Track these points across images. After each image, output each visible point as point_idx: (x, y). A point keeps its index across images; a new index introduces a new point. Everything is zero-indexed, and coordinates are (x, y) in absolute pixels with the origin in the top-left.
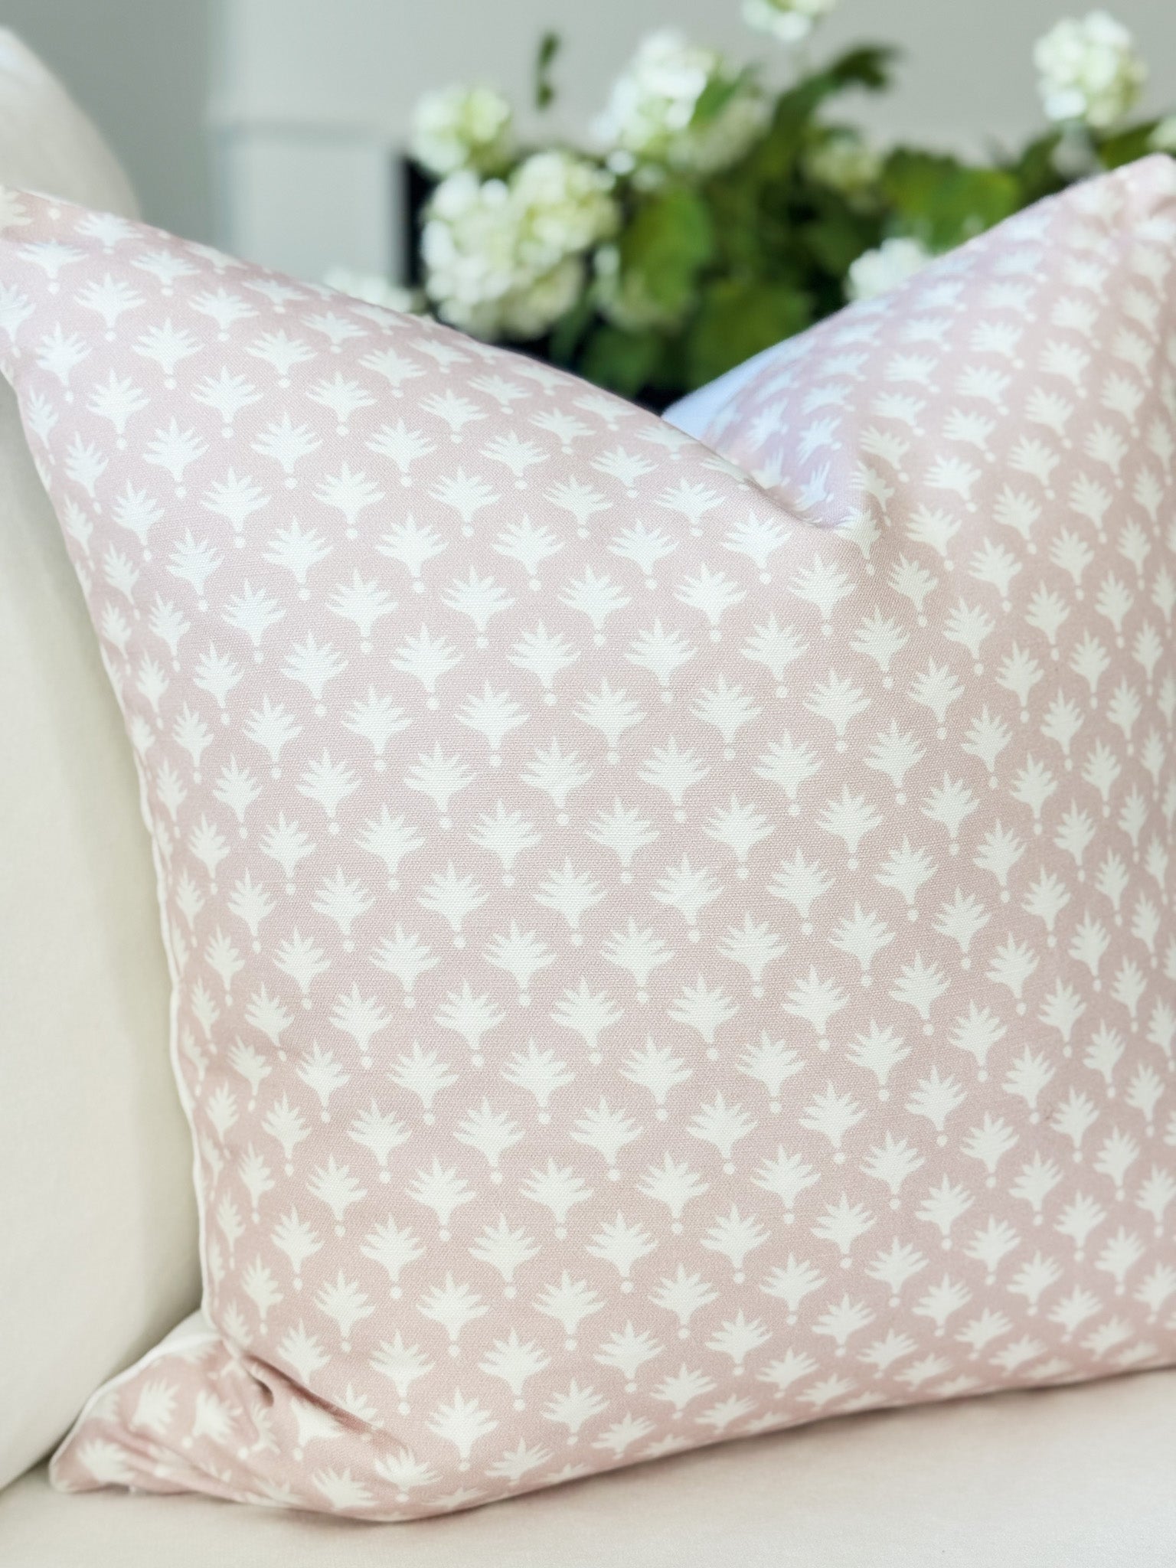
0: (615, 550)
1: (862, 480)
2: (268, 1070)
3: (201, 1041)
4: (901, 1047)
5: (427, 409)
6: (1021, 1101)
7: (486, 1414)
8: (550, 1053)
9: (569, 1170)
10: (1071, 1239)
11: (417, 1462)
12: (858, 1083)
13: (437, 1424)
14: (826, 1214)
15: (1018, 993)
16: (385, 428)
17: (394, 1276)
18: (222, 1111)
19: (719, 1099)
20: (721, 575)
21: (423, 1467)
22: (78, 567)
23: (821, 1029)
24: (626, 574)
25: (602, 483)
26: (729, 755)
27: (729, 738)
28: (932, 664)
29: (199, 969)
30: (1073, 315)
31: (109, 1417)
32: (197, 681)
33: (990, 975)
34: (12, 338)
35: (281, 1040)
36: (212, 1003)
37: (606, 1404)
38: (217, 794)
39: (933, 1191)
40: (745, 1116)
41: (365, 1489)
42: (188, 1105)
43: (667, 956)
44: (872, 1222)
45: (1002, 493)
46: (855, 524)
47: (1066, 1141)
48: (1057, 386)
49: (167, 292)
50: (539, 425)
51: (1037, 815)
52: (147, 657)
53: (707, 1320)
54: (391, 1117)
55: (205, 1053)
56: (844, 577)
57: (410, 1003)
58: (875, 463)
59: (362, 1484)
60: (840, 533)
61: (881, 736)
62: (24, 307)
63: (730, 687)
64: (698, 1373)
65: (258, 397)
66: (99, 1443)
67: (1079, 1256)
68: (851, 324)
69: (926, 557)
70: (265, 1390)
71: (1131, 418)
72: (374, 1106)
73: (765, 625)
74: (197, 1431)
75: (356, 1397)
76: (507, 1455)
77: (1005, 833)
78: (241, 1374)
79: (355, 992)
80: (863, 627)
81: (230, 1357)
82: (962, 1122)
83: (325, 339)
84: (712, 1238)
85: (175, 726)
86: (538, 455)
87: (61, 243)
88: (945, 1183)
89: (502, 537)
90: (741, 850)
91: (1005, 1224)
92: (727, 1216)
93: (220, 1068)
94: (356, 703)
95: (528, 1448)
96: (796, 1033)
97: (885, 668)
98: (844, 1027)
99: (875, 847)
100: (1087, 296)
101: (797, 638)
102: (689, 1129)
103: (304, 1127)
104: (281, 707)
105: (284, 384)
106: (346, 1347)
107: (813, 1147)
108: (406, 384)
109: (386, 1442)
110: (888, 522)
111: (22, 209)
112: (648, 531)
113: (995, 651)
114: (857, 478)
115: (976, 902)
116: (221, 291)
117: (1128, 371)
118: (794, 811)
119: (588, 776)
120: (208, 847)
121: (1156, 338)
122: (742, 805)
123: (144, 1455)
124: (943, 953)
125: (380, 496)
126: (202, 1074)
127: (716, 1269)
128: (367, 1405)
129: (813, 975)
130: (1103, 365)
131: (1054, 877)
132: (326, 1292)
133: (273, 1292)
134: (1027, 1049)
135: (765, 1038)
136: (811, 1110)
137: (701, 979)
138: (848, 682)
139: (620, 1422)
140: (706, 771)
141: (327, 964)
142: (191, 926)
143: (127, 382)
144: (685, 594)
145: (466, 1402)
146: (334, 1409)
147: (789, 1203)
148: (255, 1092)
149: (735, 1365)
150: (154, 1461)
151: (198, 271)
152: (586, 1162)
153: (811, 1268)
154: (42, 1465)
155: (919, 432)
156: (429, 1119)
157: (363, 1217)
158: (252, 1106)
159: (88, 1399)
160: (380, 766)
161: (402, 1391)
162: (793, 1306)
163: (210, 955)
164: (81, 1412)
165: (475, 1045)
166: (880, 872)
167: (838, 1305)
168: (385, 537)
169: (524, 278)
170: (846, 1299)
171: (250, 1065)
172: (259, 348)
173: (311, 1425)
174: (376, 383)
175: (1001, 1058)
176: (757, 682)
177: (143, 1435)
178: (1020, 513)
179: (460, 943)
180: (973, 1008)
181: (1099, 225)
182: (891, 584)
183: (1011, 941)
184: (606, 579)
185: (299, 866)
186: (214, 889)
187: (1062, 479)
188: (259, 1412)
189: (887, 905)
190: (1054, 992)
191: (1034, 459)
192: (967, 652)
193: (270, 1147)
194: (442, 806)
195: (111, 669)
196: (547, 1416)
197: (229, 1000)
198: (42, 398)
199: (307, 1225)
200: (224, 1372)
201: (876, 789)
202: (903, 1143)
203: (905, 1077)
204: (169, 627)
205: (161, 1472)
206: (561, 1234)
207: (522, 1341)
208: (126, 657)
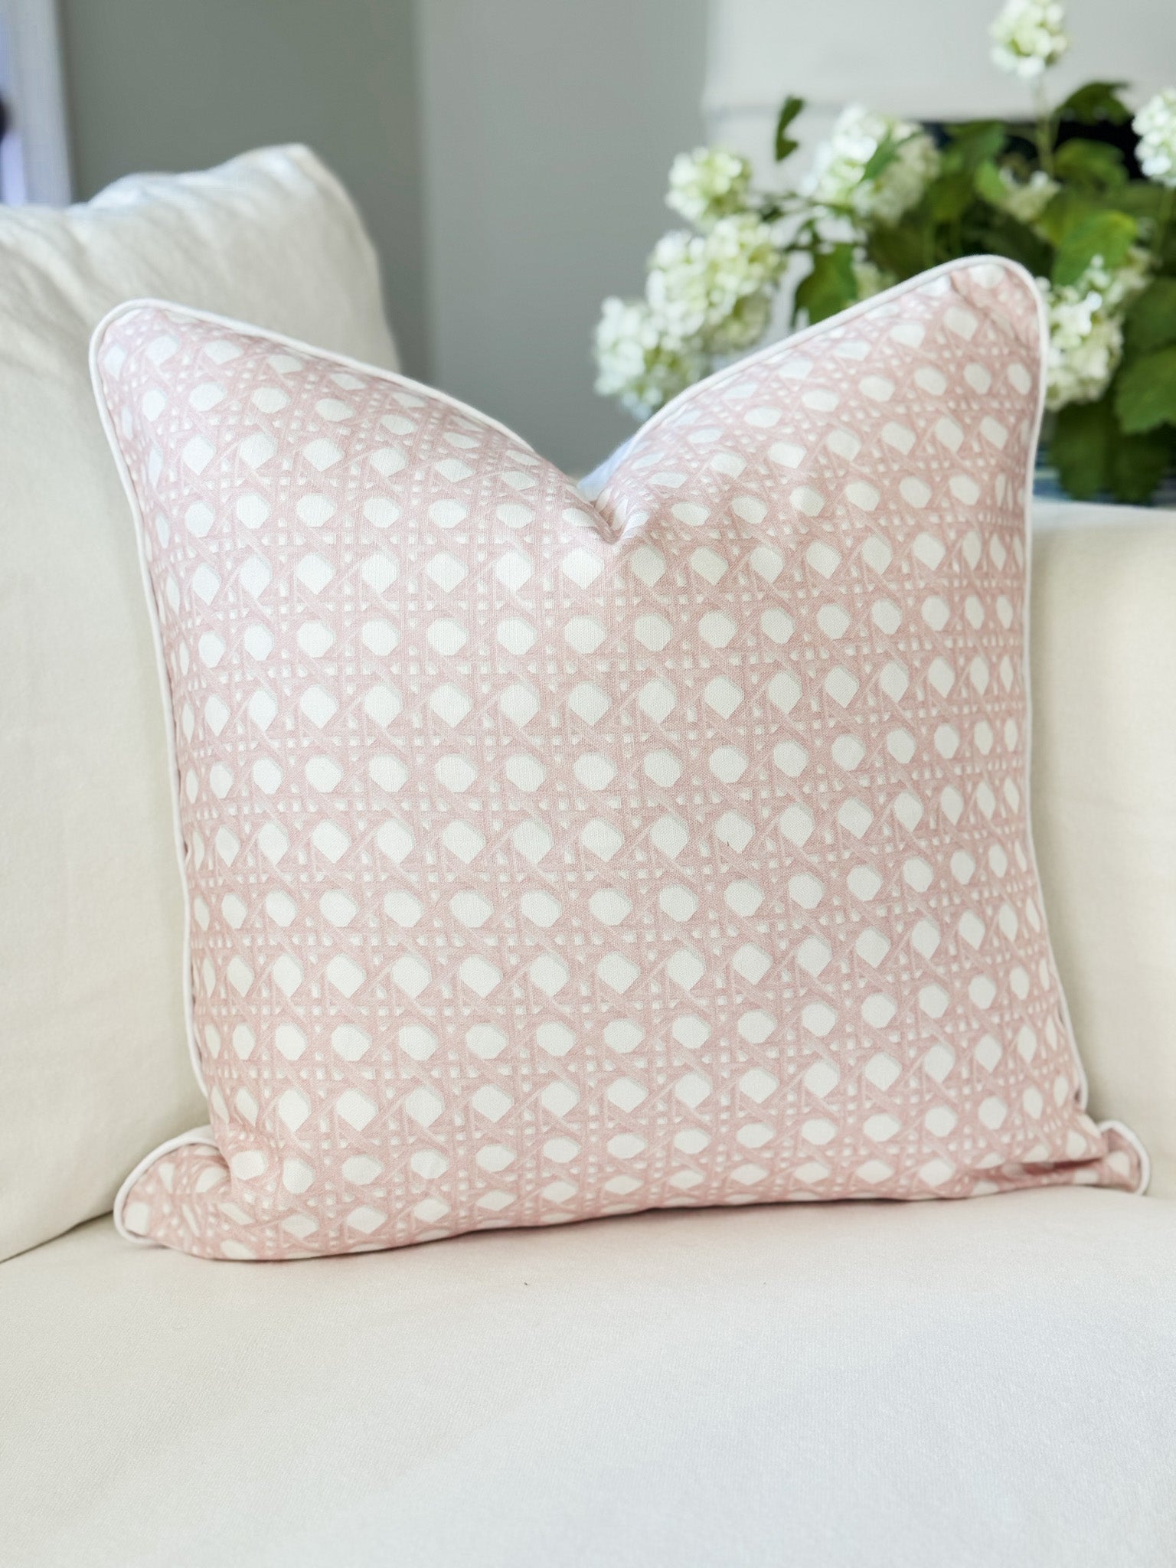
169: (716, 316)
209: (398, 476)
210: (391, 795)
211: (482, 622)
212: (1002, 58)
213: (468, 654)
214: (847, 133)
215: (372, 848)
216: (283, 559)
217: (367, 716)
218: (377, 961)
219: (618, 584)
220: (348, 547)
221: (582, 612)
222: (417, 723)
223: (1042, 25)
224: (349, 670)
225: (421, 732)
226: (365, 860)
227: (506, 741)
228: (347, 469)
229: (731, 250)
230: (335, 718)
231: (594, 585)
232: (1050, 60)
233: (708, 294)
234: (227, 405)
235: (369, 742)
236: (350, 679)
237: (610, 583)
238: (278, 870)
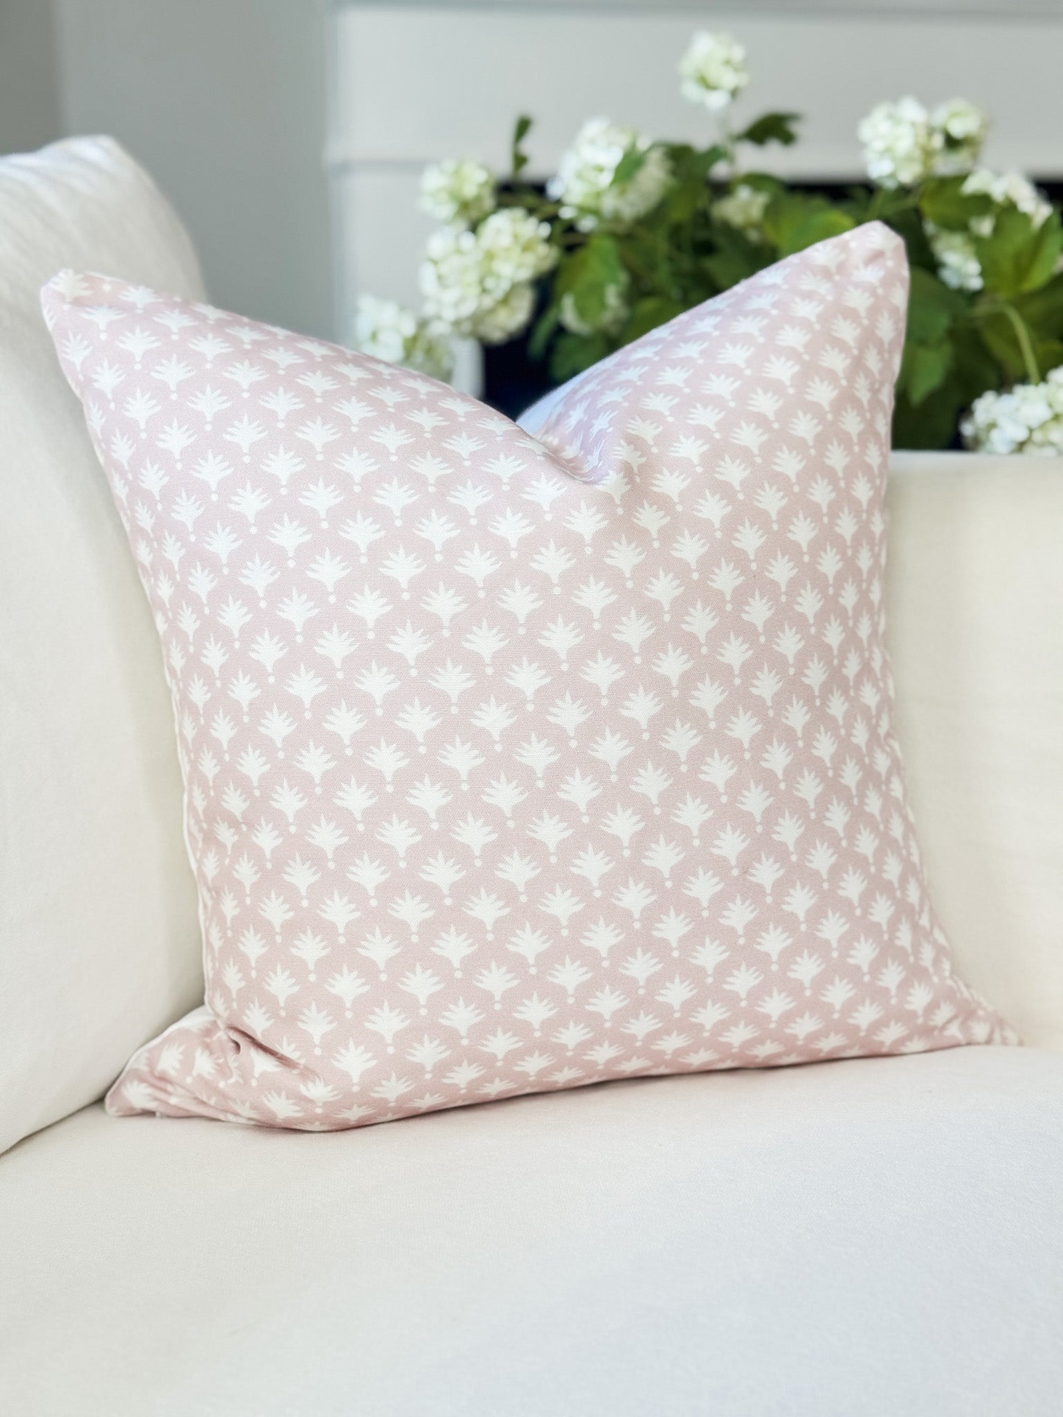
0: (452, 500)
1: (622, 452)
2: (236, 838)
3: (198, 822)
4: (638, 822)
5: (337, 410)
6: (725, 860)
7: (369, 1055)
8: (406, 822)
9: (419, 898)
10: (768, 955)
11: (326, 1085)
12: (609, 845)
13: (338, 1061)
14: (590, 930)
15: (721, 789)
16: (309, 423)
17: (311, 967)
18: (211, 867)
19: (516, 854)
20: (520, 515)
21: (330, 1088)
22: (122, 514)
23: (583, 808)
24: (458, 516)
25: (450, 458)
26: (522, 631)
27: (522, 620)
28: (661, 573)
29: (197, 775)
30: (793, 338)
31: (144, 1068)
32: (190, 587)
33: (702, 776)
34: (79, 368)
35: (243, 817)
36: (203, 795)
37: (449, 1052)
38: (203, 659)
39: (663, 917)
40: (534, 864)
41: (294, 1104)
42: (194, 866)
43: (481, 761)
44: (622, 937)
45: (723, 460)
46: (612, 482)
47: (760, 889)
48: (774, 387)
49: (175, 337)
50: (412, 419)
51: (737, 672)
52: (162, 573)
53: (513, 998)
54: (308, 864)
55: (201, 830)
56: (600, 516)
57: (318, 791)
58: (634, 442)
59: (293, 1101)
60: (599, 487)
61: (624, 619)
62: (86, 348)
63: (523, 587)
64: (510, 1034)
65: (228, 404)
66: (136, 1083)
67: (774, 968)
68: (643, 346)
69: (663, 503)
70: (238, 1046)
71: (827, 407)
72: (298, 857)
73: (547, 547)
74: (195, 1073)
75: (289, 1045)
76: (384, 1082)
77: (712, 684)
78: (224, 1037)
79: (285, 784)
80: (613, 548)
81: (220, 1029)
82: (682, 872)
83: (275, 365)
84: (513, 944)
85: (179, 616)
86: (408, 439)
87: (110, 307)
88: (672, 913)
89: (380, 492)
90: (529, 692)
91: (717, 943)
92: (523, 929)
93: (210, 838)
94: (285, 599)
95: (399, 1079)
96: (567, 811)
97: (628, 575)
98: (599, 808)
99: (620, 691)
100: (805, 324)
101: (568, 555)
102: (496, 873)
103: (256, 873)
104: (240, 602)
105: (246, 395)
106: (283, 1013)
107: (579, 886)
108: (326, 394)
109: (308, 1074)
110: (638, 479)
111: (85, 285)
112: (475, 487)
113: (708, 564)
114: (619, 451)
115: (691, 728)
116: (210, 336)
117: (831, 376)
118: (565, 667)
119: (430, 645)
120: (199, 694)
121: (855, 352)
122: (530, 664)
123: (165, 1091)
124: (668, 761)
125: (302, 467)
126: (200, 844)
127: (517, 964)
128: (295, 1050)
129: (578, 774)
130: (809, 370)
131: (749, 714)
132: (270, 978)
133: (240, 980)
134: (729, 826)
135: (546, 814)
136: (577, 862)
137: (502, 776)
138: (602, 584)
139: (460, 1065)
140: (506, 642)
141: (268, 766)
142: (190, 746)
143: (148, 396)
144: (495, 528)
145: (357, 1047)
146: (279, 1055)
147: (564, 922)
148: (229, 852)
149: (535, 1030)
150: (170, 1094)
151: (196, 323)
152: (429, 892)
153: (581, 966)
154: (100, 1101)
155: (670, 419)
156: (331, 865)
157: (292, 929)
158: (227, 861)
159: (131, 1057)
160: (299, 639)
161: (317, 1041)
162: (571, 991)
163: (201, 764)
164: (126, 1064)
165: (359, 817)
166: (623, 707)
167: (602, 992)
168: (305, 493)
169: (488, 302)
170: (607, 988)
171: (226, 835)
172: (231, 372)
173: (262, 1064)
174: (307, 394)
175: (710, 831)
176: (541, 584)
177: (163, 1078)
178: (734, 473)
179: (349, 752)
180: (689, 798)
181: (826, 273)
182: (635, 520)
183: (716, 754)
184: (444, 519)
185: (251, 704)
186: (202, 721)
187: (769, 450)
188: (232, 1057)
189: (628, 729)
190: (748, 789)
191: (749, 437)
192: (687, 564)
193: (237, 886)
194: (338, 664)
195: (144, 581)
196: (409, 1058)
197: (212, 793)
198: (96, 406)
199: (259, 936)
200: (215, 1038)
201: (621, 653)
202: (641, 885)
203: (642, 841)
204: (173, 552)
205: (173, 1101)
206: (415, 939)
207: (392, 1009)
208: (151, 572)
212: (692, 91)
214: (592, 142)
223: (728, 62)
229: (505, 240)
232: (734, 93)
233: (481, 281)
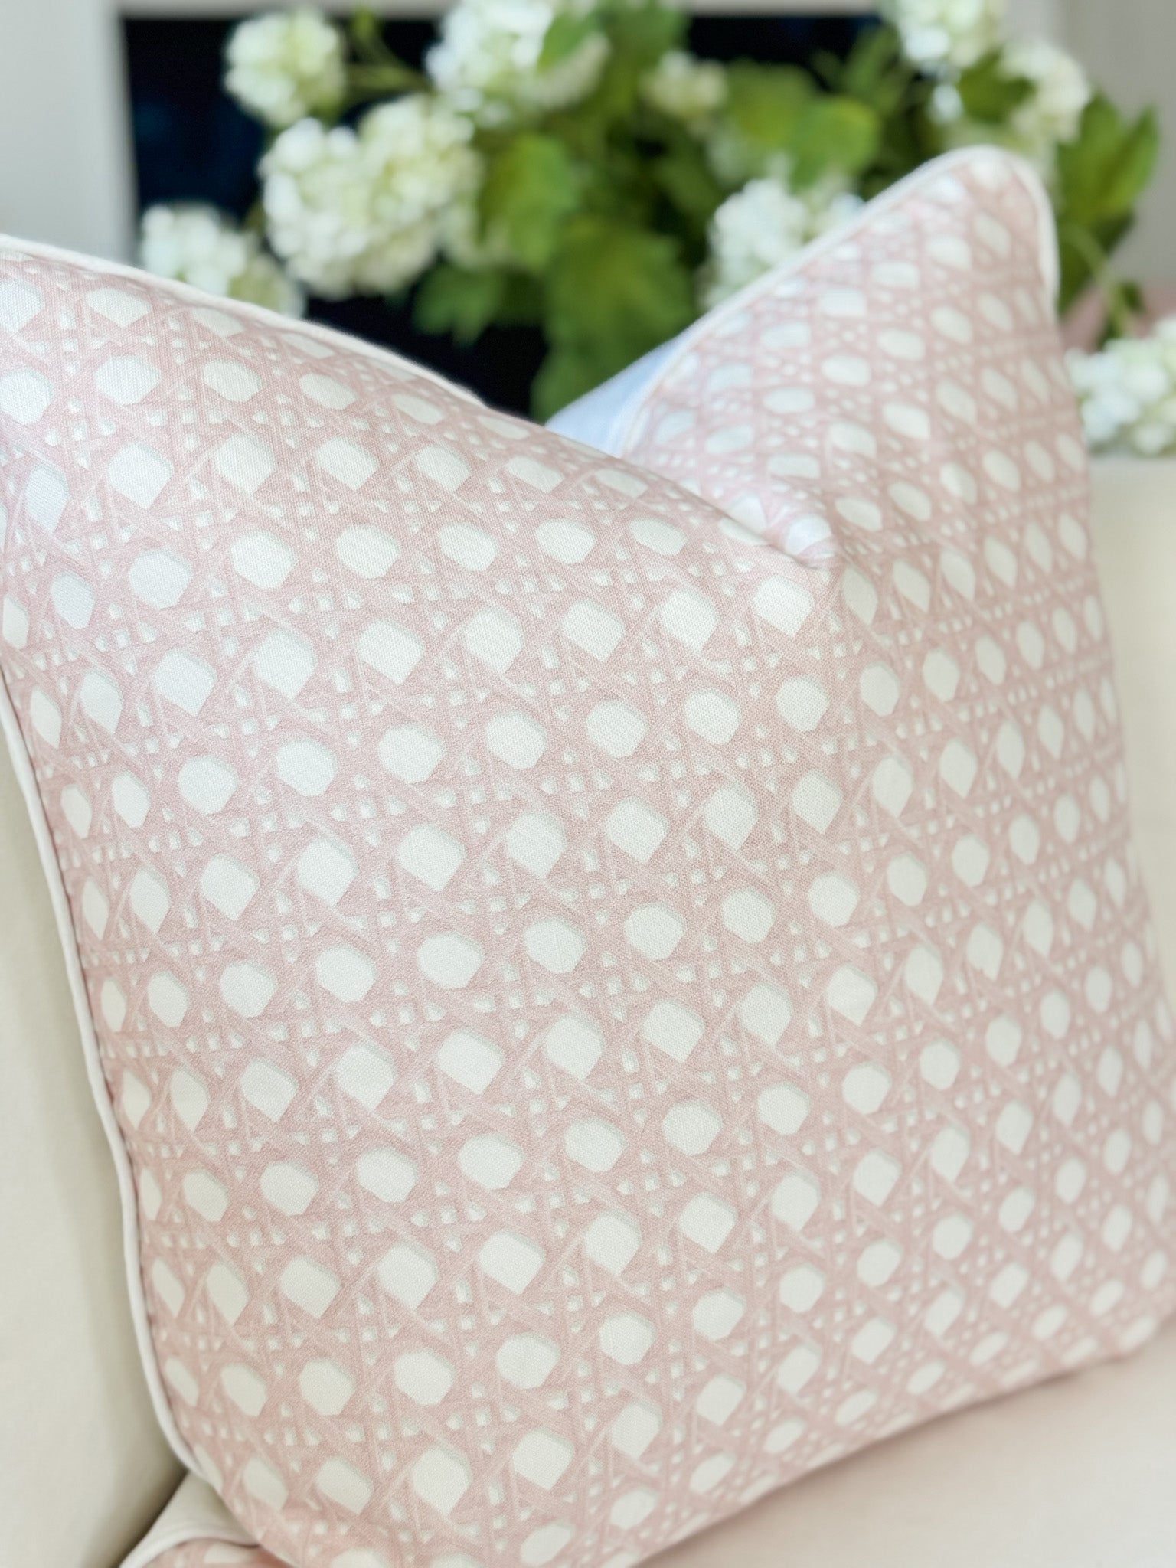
209: (466, 487)
210: (563, 978)
211: (662, 702)
213: (651, 751)
215: (539, 1062)
216: (331, 632)
217: (514, 864)
218: (560, 1230)
219: (835, 627)
220: (434, 606)
221: (795, 671)
222: (590, 864)
224: (476, 797)
225: (599, 877)
226: (530, 1081)
227: (719, 874)
228: (391, 484)
230: (463, 872)
231: (804, 629)
234: (168, 393)
235: (521, 902)
236: (477, 810)
237: (825, 625)
238: (379, 1118)
